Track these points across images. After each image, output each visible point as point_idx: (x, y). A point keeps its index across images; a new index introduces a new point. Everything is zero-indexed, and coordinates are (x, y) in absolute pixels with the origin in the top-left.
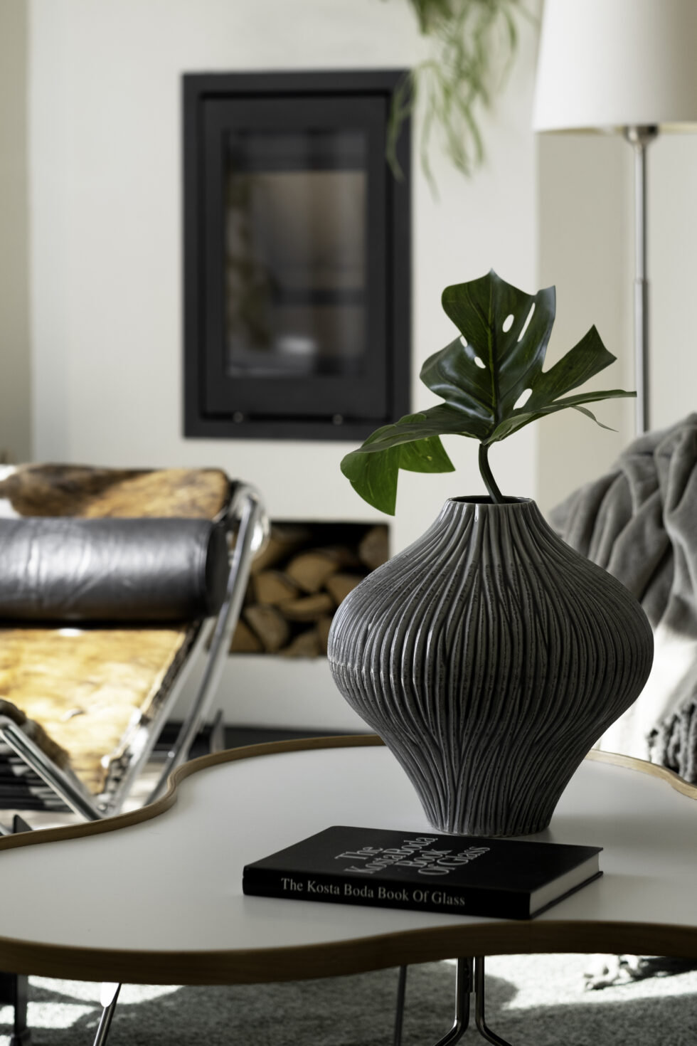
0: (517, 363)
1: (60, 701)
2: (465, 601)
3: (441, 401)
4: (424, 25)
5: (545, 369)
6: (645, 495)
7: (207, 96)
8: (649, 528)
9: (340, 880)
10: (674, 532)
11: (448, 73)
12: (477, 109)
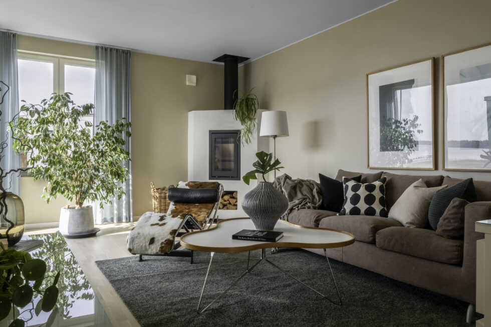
0: (267, 163)
1: (196, 214)
2: (263, 196)
3: (256, 169)
4: (242, 125)
5: (271, 164)
6: (279, 184)
7: (212, 133)
8: (280, 189)
9: (247, 237)
10: (283, 190)
11: (246, 130)
12: (250, 135)
